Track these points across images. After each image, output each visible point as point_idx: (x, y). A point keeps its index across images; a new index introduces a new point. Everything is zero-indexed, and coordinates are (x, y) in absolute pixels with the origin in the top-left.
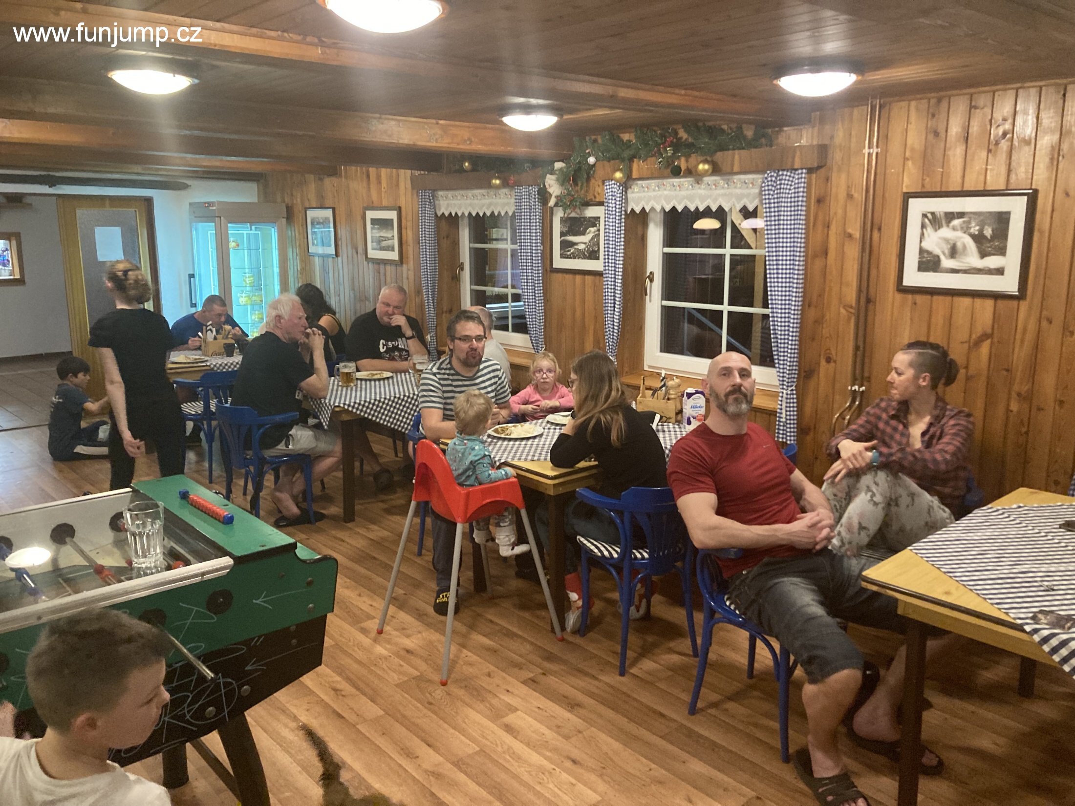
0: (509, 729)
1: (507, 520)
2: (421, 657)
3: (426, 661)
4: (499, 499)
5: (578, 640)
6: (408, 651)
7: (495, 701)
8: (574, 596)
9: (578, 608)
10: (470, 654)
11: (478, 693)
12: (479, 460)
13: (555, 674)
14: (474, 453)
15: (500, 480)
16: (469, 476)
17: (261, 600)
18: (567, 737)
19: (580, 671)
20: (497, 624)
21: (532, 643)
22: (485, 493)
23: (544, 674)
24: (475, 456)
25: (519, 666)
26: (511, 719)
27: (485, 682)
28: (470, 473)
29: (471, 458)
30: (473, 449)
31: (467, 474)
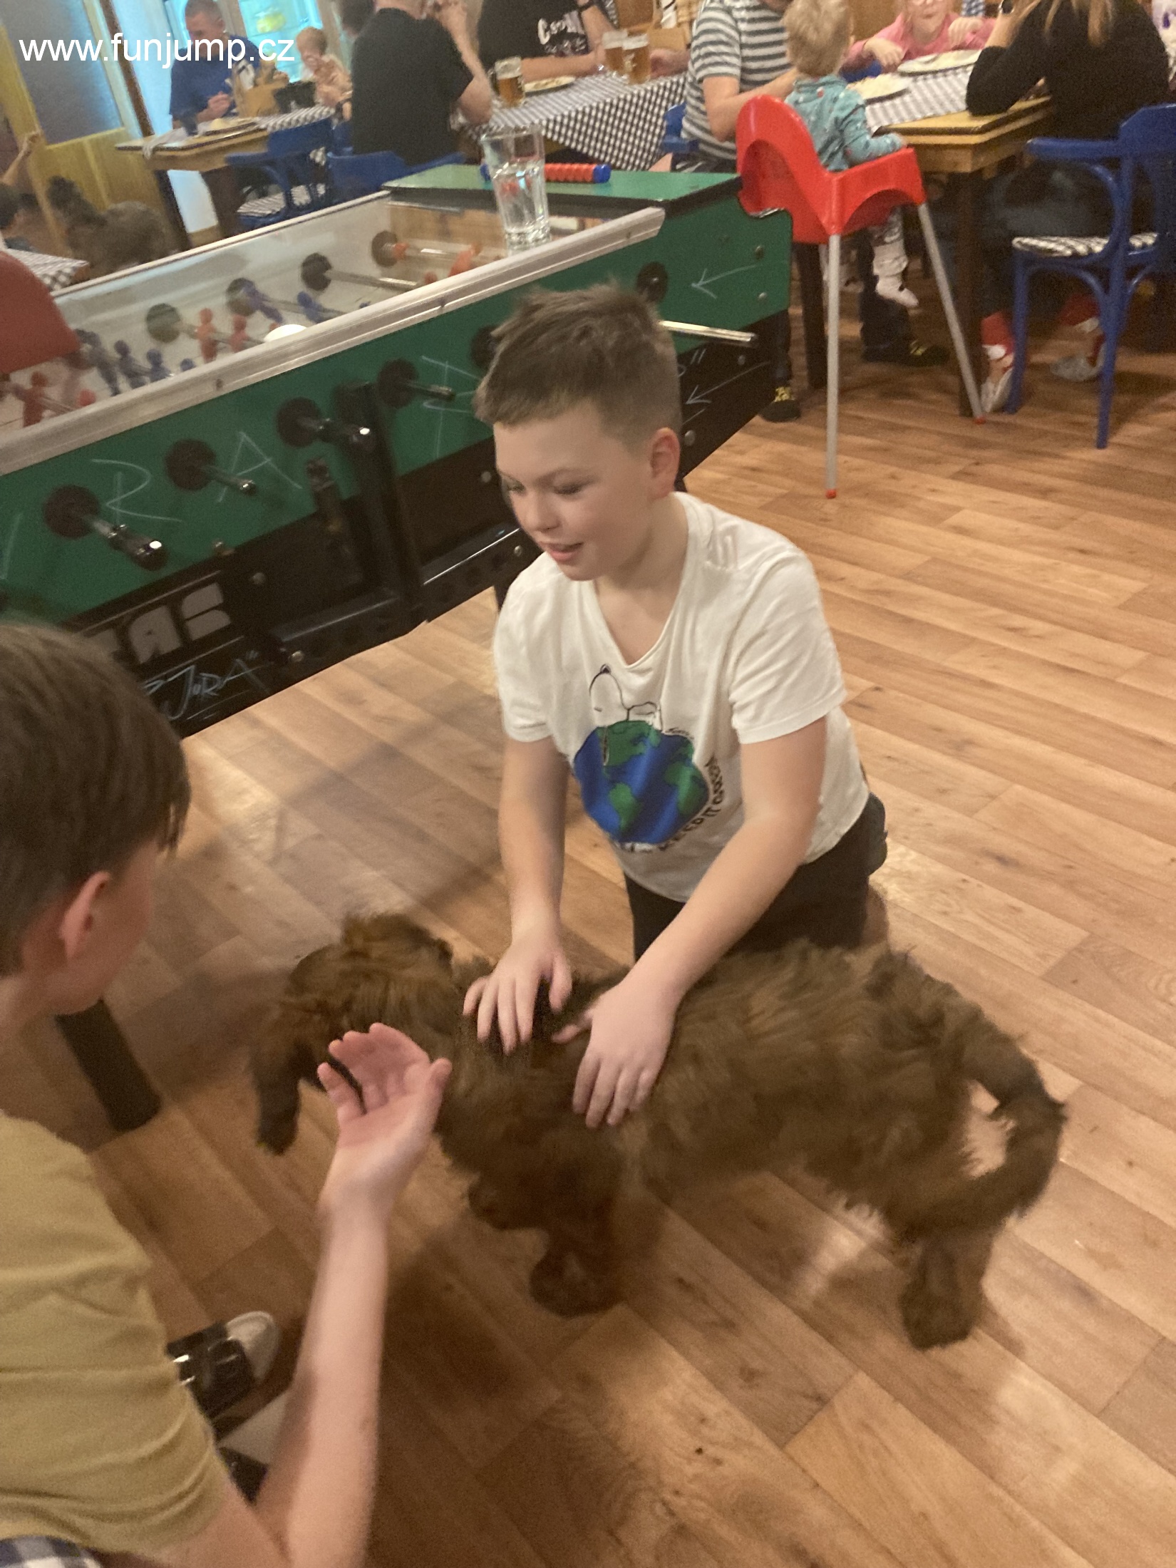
0: (960, 530)
1: (896, 230)
2: (777, 473)
3: (787, 475)
4: (887, 188)
5: (1006, 418)
6: (754, 469)
7: (921, 504)
8: (997, 351)
9: (1005, 370)
10: (847, 458)
11: (891, 500)
12: (849, 116)
13: (993, 461)
14: (837, 106)
15: (884, 155)
16: (833, 155)
17: (701, 282)
18: (1056, 528)
19: (1035, 453)
20: (870, 420)
21: (939, 433)
22: (867, 177)
23: (977, 464)
24: (842, 109)
25: (937, 462)
26: (956, 519)
27: (892, 486)
28: (834, 147)
29: (838, 113)
30: (835, 100)
31: (831, 149)
